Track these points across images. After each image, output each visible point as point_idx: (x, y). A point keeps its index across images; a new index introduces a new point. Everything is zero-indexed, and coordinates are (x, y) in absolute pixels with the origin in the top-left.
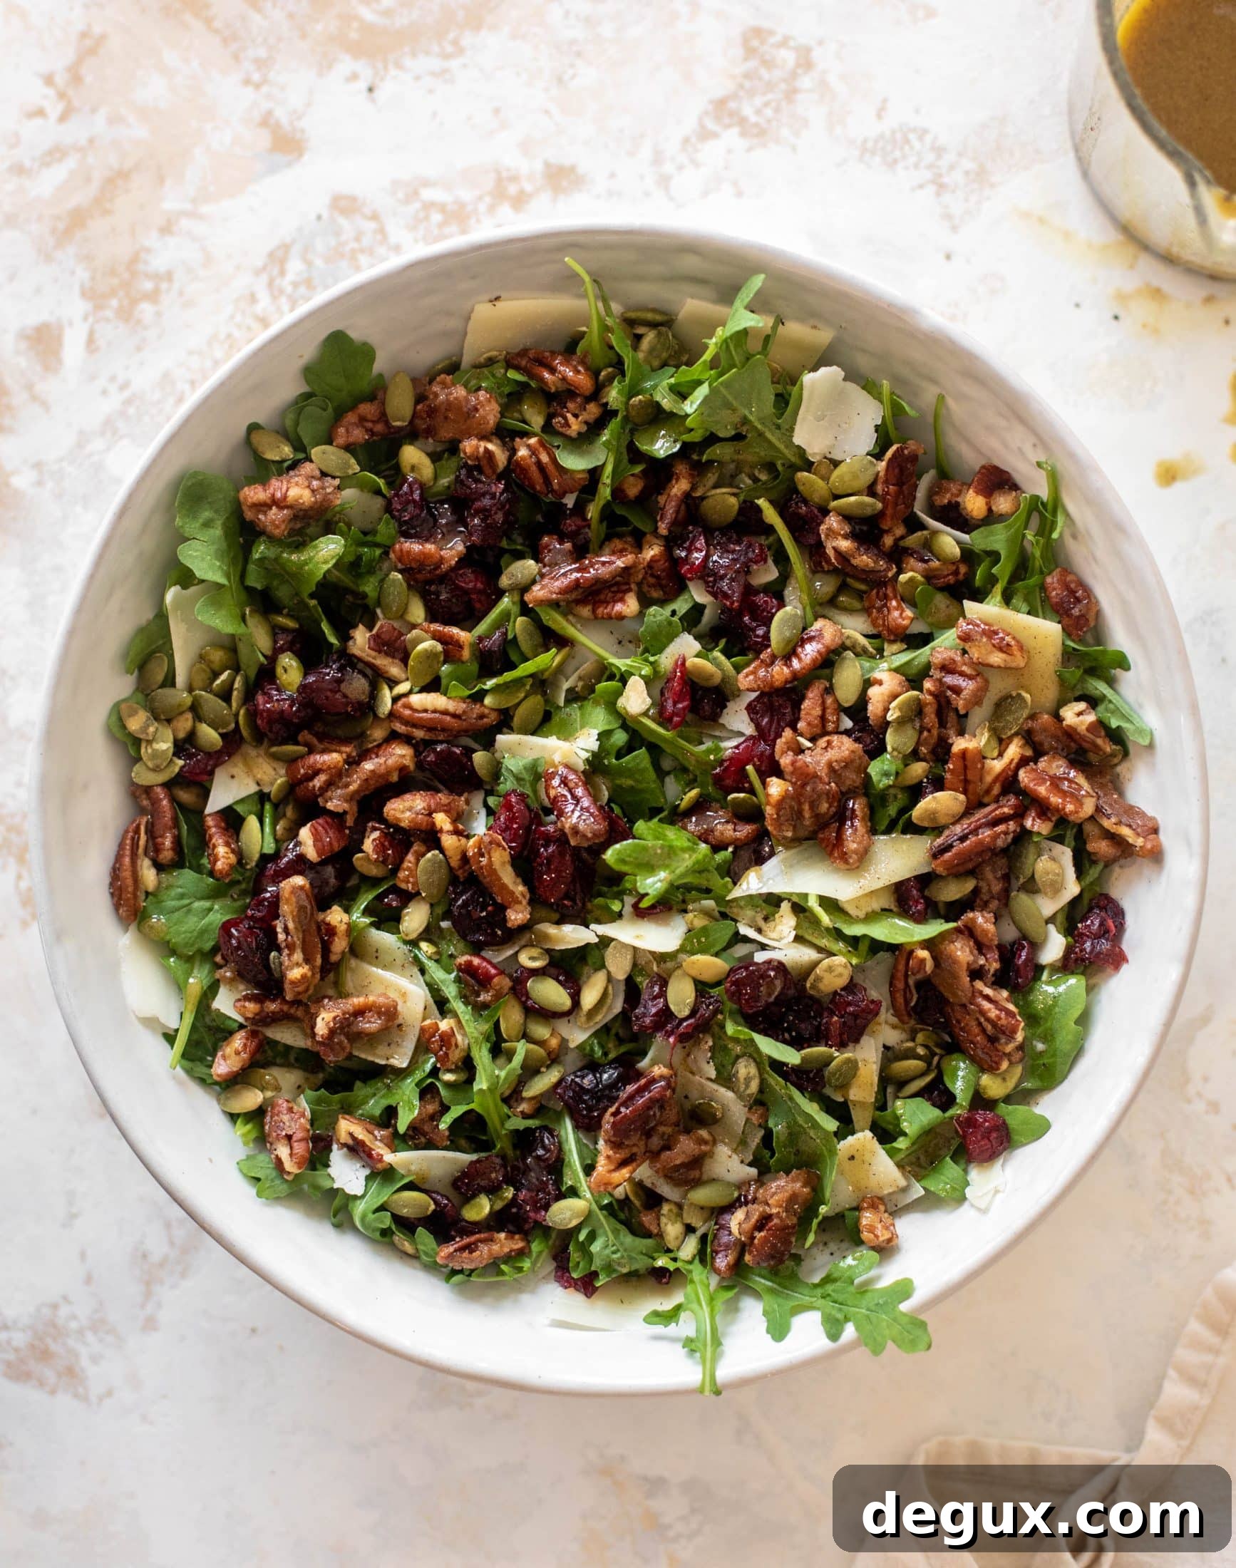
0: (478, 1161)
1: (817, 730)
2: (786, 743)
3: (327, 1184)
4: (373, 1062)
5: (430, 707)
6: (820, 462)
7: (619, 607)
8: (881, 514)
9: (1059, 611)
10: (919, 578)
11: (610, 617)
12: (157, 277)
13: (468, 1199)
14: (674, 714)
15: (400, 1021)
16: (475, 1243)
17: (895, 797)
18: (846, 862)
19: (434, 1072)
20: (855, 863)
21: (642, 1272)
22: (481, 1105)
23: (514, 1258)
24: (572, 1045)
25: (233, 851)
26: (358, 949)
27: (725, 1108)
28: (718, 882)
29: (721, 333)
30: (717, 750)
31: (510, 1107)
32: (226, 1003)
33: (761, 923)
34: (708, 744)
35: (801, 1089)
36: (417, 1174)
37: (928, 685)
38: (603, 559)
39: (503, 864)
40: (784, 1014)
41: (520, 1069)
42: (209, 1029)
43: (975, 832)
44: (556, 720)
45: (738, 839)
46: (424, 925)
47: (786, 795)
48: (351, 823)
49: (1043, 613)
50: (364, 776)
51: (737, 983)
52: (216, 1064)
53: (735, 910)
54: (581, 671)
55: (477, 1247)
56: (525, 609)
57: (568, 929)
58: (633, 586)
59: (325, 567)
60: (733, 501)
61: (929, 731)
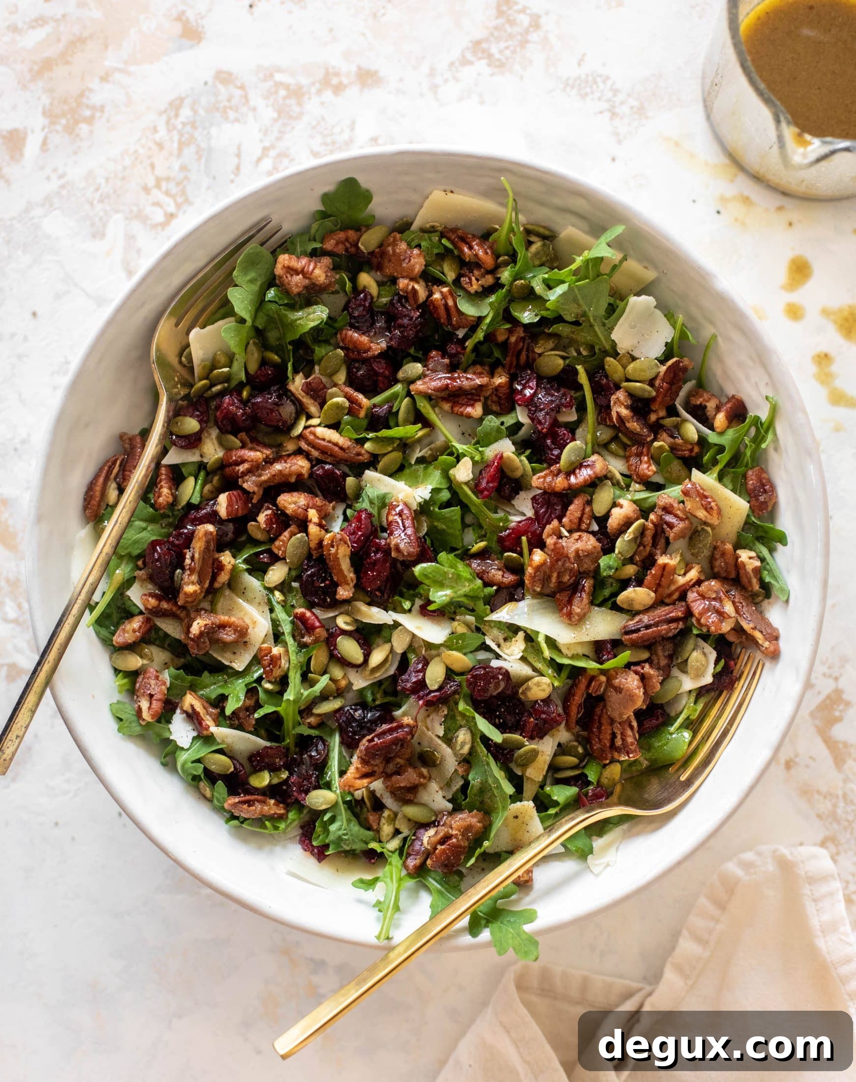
0: (270, 748)
1: (575, 526)
2: (553, 529)
3: (166, 735)
4: (220, 662)
5: (327, 438)
6: (624, 355)
7: (469, 410)
8: (653, 400)
9: (750, 495)
10: (667, 447)
11: (462, 415)
12: (93, 108)
13: (257, 770)
14: (485, 489)
15: (246, 639)
16: (253, 801)
17: (612, 585)
18: (570, 619)
19: (259, 680)
20: (575, 621)
21: (358, 852)
22: (285, 710)
23: (276, 819)
24: (355, 688)
25: (172, 494)
26: (233, 584)
27: (443, 759)
28: (481, 606)
29: (587, 255)
30: (506, 520)
31: (302, 718)
32: (136, 595)
33: (501, 641)
34: (501, 514)
35: (496, 759)
36: (228, 746)
37: (652, 517)
38: (469, 376)
39: (345, 556)
40: (499, 706)
41: (318, 694)
42: (119, 608)
43: (656, 624)
44: (407, 471)
45: (502, 582)
46: (281, 581)
47: (544, 563)
48: (255, 501)
49: (740, 492)
50: (273, 473)
51: (475, 677)
52: (117, 634)
53: (487, 628)
54: (432, 446)
55: (253, 805)
56: (409, 394)
57: (375, 610)
58: (482, 398)
59: (312, 324)
60: (561, 362)
61: (644, 547)
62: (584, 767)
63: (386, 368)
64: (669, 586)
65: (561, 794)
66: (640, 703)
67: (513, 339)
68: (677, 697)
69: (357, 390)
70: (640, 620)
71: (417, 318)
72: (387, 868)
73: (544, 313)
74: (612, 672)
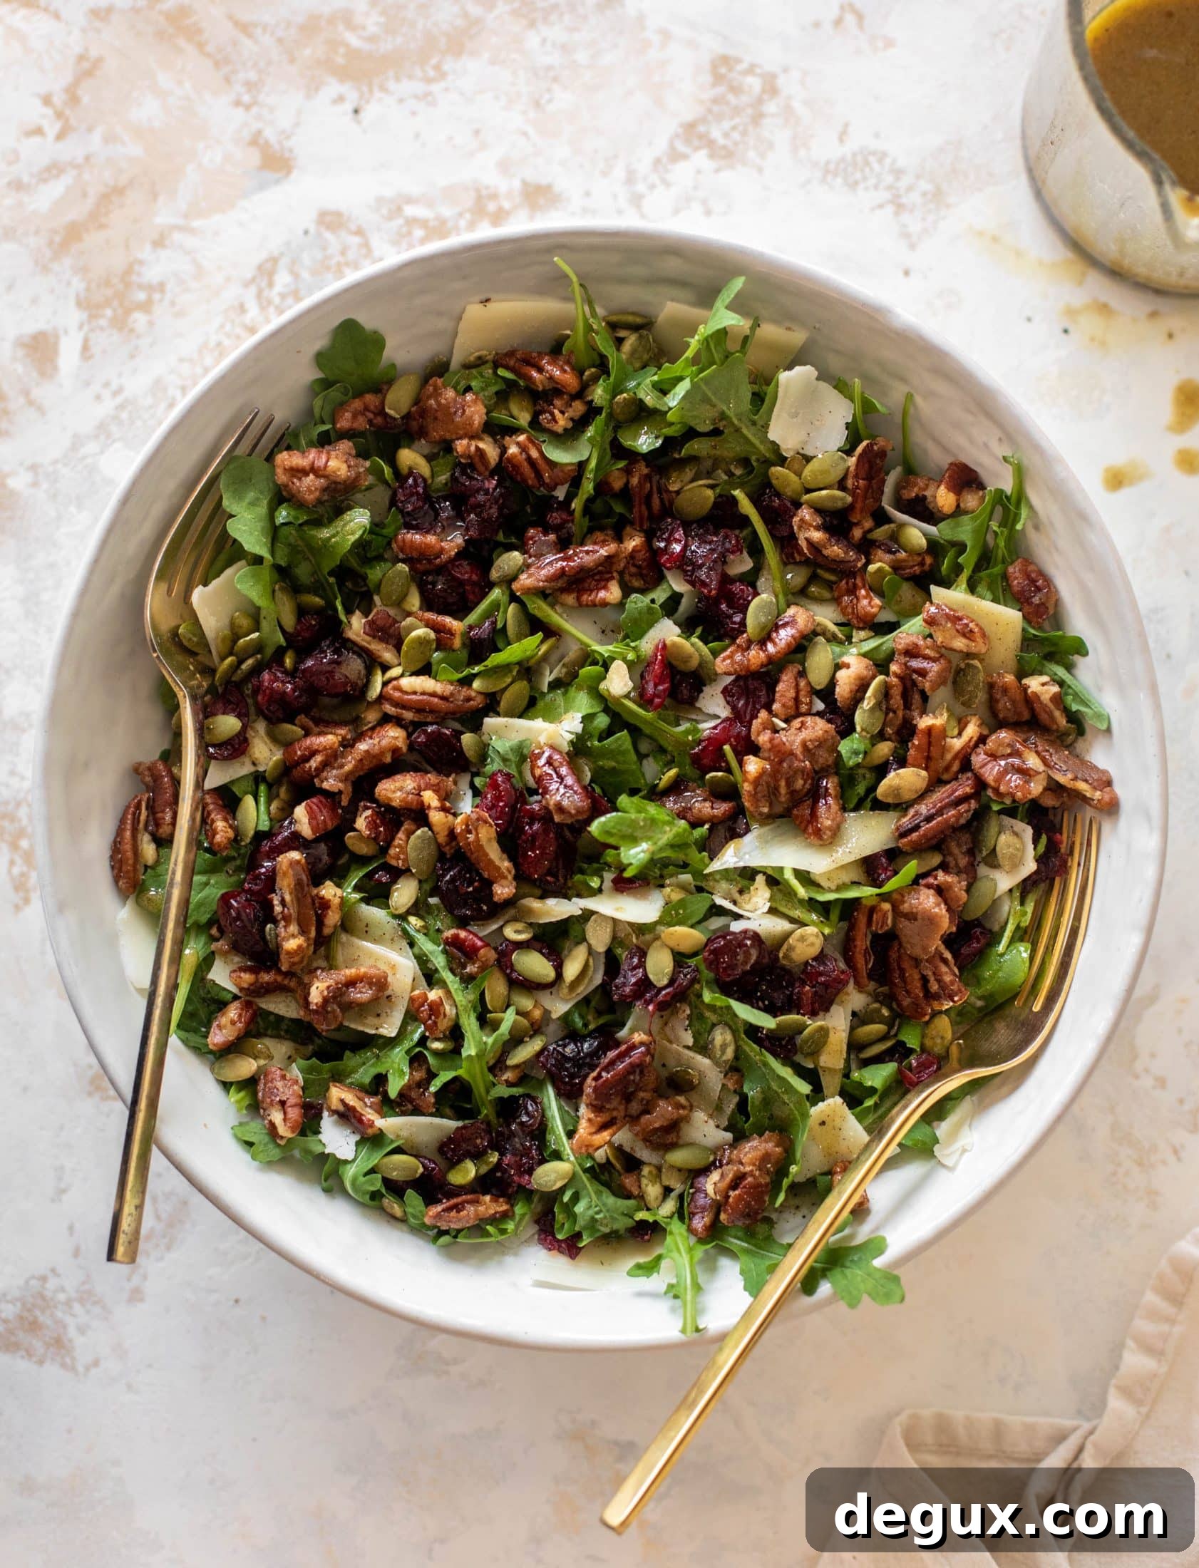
0: (464, 1127)
1: (792, 712)
2: (762, 724)
3: (318, 1149)
4: (363, 1032)
5: (419, 690)
6: (793, 458)
7: (602, 594)
8: (851, 507)
9: (1019, 599)
10: (887, 568)
11: (594, 605)
12: (150, 288)
13: (454, 1163)
14: (655, 695)
15: (388, 992)
16: (462, 1203)
17: (864, 777)
18: (821, 838)
19: (423, 1041)
20: (825, 839)
21: (622, 1231)
22: (469, 1072)
23: (499, 1219)
24: (554, 1016)
25: (231, 826)
26: (349, 924)
27: (701, 1075)
28: (695, 856)
29: (703, 331)
30: (696, 731)
31: (495, 1076)
32: (222, 976)
33: (737, 896)
34: (685, 726)
35: (776, 1055)
36: (407, 1140)
37: (894, 668)
38: (588, 548)
39: (489, 840)
40: (758, 984)
41: (507, 1037)
42: (204, 1000)
43: (940, 812)
44: (541, 704)
45: (714, 816)
46: (413, 901)
47: (763, 773)
48: (345, 802)
49: (1005, 601)
50: (358, 757)
51: (715, 952)
52: (211, 1034)
53: (711, 883)
54: (566, 660)
55: (464, 1208)
56: (513, 598)
57: (551, 902)
58: (615, 574)
59: (352, 538)
60: (709, 493)
61: (895, 712)
62: (896, 1035)
63: (472, 572)
64: (942, 756)
65: (877, 1076)
66: (946, 924)
67: (635, 481)
68: (996, 903)
69: (440, 613)
70: (917, 813)
71: (494, 489)
72: (669, 1239)
73: (668, 431)
74: (895, 896)
